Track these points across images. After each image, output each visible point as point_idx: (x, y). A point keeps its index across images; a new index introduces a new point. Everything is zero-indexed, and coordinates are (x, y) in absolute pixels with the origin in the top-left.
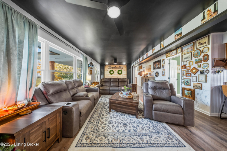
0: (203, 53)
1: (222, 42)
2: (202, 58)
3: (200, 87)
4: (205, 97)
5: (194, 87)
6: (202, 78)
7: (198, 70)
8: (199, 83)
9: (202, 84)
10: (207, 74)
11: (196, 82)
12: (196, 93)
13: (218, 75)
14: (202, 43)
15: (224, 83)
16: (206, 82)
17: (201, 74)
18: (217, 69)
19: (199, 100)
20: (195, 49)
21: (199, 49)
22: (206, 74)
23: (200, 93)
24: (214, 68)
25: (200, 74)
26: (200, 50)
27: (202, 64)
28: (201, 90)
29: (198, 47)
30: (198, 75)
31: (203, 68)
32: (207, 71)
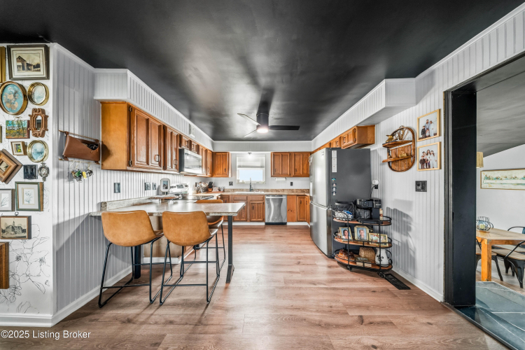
0: (32, 101)
1: (93, 94)
2: (29, 118)
3: (24, 231)
4: (38, 263)
5: (5, 235)
6: (28, 195)
7: (17, 166)
8: (21, 213)
9: (29, 218)
10: (44, 179)
11: (13, 214)
12: (12, 257)
13: (82, 184)
14: (28, 65)
15: (98, 204)
16: (41, 208)
17: (27, 180)
18: (75, 164)
19: (23, 279)
20: (8, 79)
21: (20, 82)
22: (40, 179)
23: (26, 251)
24: (66, 162)
25: (23, 180)
26: (22, 87)
27: (28, 141)
28: (28, 241)
29: (16, 74)
30: (17, 183)
31: (31, 158)
32: (44, 171)
